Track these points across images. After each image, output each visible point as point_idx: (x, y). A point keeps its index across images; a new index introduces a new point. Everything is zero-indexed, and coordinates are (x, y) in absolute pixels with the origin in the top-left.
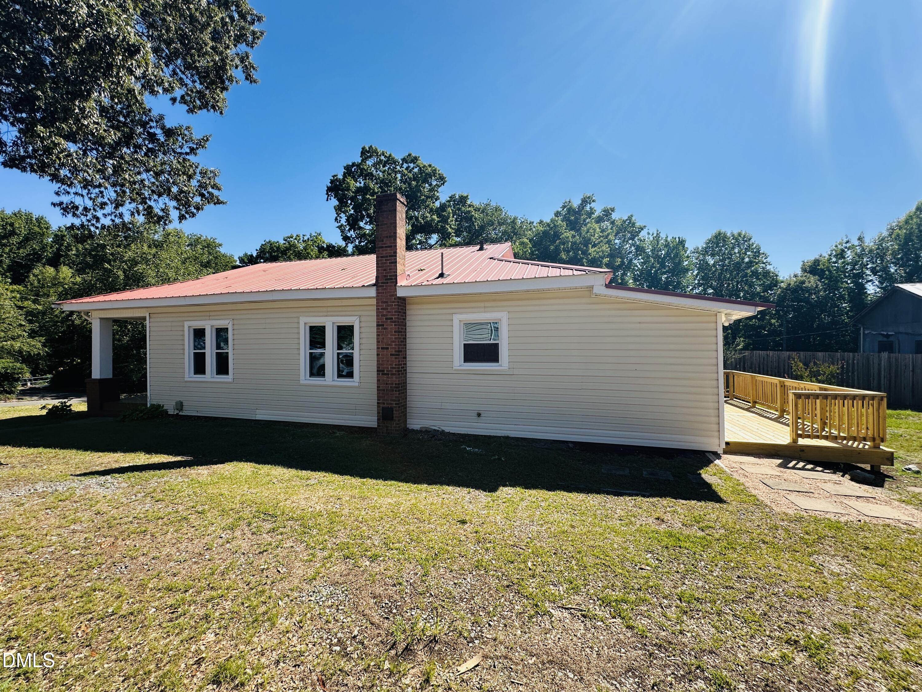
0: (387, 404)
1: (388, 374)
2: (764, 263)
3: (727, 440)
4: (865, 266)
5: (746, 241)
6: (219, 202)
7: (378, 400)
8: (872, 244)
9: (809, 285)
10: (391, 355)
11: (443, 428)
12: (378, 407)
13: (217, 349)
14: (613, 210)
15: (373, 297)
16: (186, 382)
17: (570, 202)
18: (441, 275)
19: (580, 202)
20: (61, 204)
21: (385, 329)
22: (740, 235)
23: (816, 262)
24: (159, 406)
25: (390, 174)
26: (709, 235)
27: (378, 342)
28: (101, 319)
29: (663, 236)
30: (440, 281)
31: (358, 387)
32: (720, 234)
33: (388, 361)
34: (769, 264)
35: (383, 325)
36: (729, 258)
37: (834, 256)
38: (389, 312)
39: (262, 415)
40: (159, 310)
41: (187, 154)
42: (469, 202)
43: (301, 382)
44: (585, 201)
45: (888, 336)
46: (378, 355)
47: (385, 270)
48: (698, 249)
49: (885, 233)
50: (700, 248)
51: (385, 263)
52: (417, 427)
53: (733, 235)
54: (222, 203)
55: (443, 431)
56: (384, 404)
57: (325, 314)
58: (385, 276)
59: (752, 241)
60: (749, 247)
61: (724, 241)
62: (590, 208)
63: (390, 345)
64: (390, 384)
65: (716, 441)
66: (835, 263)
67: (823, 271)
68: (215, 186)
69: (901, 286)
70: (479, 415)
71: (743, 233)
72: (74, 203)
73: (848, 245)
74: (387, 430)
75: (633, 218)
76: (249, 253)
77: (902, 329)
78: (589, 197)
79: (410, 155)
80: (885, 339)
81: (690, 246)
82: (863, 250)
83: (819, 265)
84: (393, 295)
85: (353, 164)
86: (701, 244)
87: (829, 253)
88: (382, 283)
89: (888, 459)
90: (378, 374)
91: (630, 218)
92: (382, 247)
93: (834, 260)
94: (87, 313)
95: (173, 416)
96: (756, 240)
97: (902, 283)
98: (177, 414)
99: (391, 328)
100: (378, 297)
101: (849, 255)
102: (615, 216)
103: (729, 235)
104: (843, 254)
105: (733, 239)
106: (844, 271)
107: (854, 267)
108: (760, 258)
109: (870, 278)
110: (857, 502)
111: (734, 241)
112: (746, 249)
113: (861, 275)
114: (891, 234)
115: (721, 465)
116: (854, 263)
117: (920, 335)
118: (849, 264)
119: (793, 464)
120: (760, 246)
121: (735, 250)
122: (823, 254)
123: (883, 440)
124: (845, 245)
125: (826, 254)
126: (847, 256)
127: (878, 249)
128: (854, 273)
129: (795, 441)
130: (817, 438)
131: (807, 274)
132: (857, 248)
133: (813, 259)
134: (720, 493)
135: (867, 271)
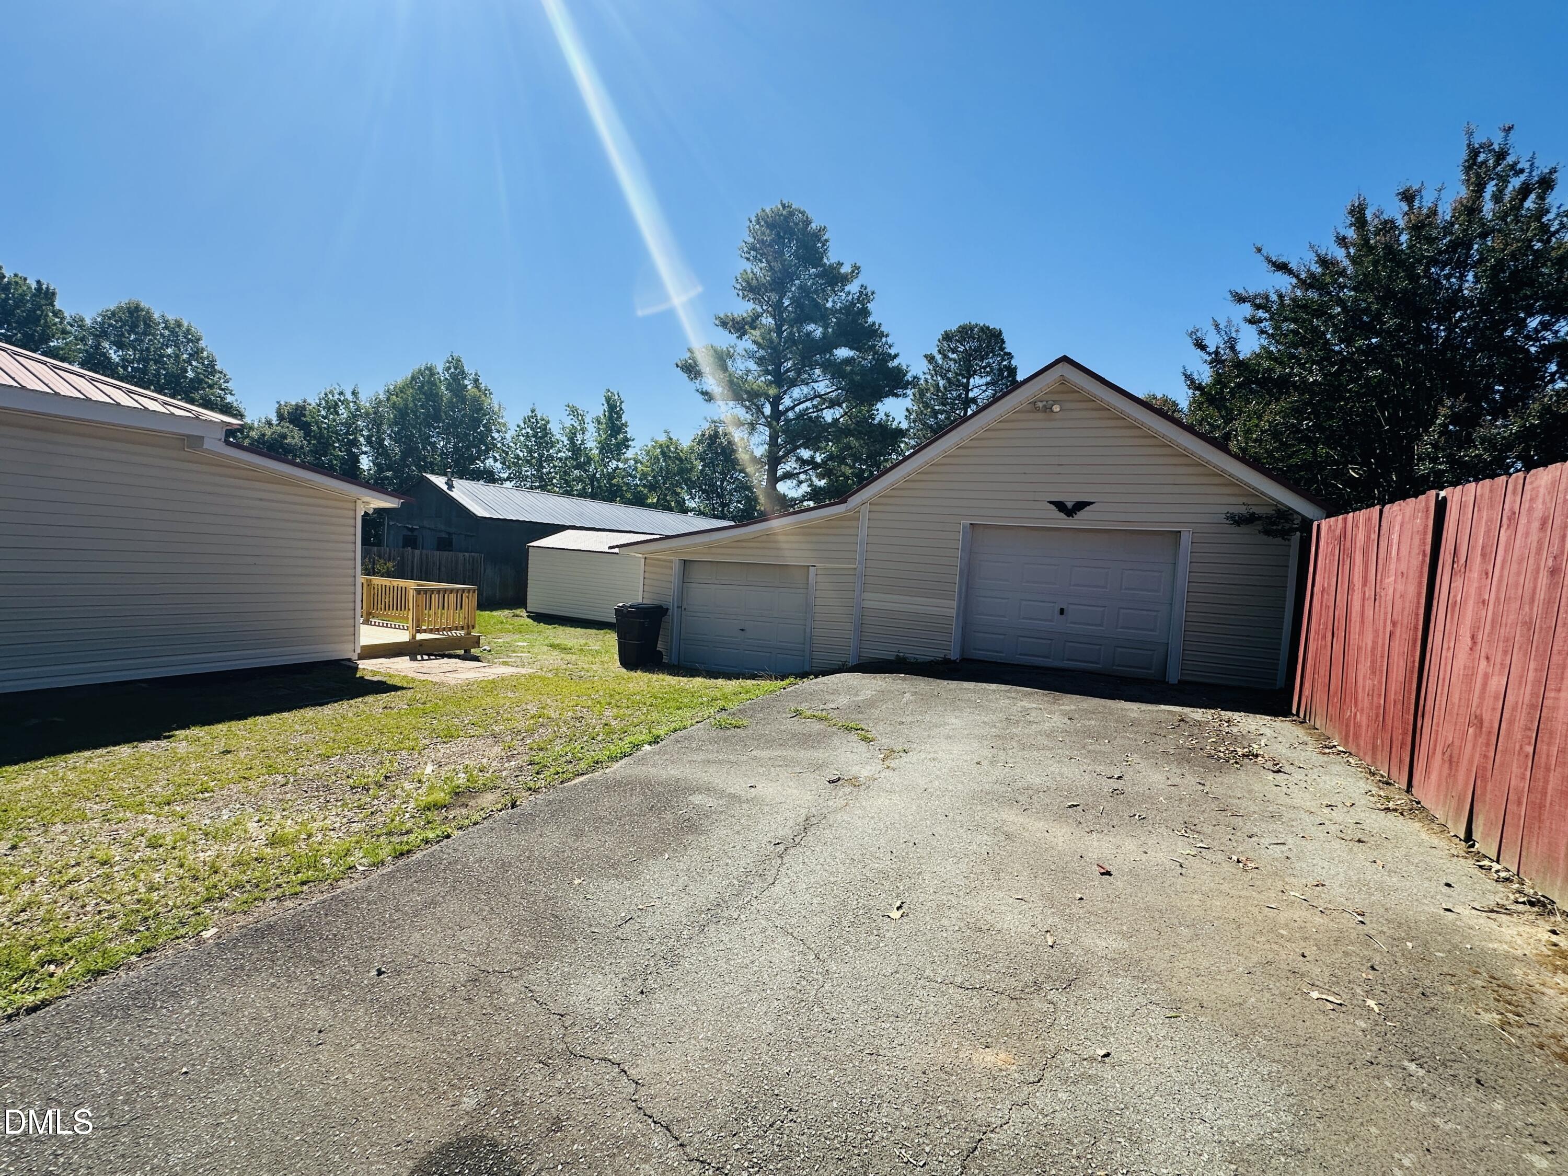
2: (222, 390)
3: (362, 643)
4: (358, 431)
5: (191, 340)
8: (368, 405)
9: (293, 442)
22: (178, 325)
23: (300, 410)
34: (231, 394)
36: (156, 362)
37: (324, 408)
45: (412, 530)
49: (382, 396)
50: (87, 322)
53: (166, 322)
59: (202, 344)
61: (147, 326)
65: (350, 646)
66: (325, 418)
67: (308, 425)
69: (428, 476)
71: (186, 324)
73: (342, 398)
77: (426, 523)
80: (410, 533)
82: (358, 408)
83: (304, 415)
87: (318, 401)
93: (323, 413)
96: (209, 345)
97: (433, 473)
101: (343, 411)
103: (156, 316)
104: (335, 408)
105: (166, 328)
106: (336, 433)
107: (348, 430)
108: (215, 379)
109: (364, 449)
110: (487, 670)
111: (167, 333)
112: (190, 355)
113: (354, 443)
114: (388, 399)
115: (369, 668)
116: (347, 424)
117: (441, 531)
118: (342, 424)
119: (419, 657)
120: (217, 358)
121: (169, 351)
122: (309, 401)
123: (473, 627)
124: (337, 396)
125: (313, 401)
126: (340, 412)
127: (375, 413)
128: (348, 439)
129: (414, 637)
130: (431, 631)
131: (287, 424)
132: (351, 405)
133: (294, 403)
134: (400, 685)
135: (362, 439)
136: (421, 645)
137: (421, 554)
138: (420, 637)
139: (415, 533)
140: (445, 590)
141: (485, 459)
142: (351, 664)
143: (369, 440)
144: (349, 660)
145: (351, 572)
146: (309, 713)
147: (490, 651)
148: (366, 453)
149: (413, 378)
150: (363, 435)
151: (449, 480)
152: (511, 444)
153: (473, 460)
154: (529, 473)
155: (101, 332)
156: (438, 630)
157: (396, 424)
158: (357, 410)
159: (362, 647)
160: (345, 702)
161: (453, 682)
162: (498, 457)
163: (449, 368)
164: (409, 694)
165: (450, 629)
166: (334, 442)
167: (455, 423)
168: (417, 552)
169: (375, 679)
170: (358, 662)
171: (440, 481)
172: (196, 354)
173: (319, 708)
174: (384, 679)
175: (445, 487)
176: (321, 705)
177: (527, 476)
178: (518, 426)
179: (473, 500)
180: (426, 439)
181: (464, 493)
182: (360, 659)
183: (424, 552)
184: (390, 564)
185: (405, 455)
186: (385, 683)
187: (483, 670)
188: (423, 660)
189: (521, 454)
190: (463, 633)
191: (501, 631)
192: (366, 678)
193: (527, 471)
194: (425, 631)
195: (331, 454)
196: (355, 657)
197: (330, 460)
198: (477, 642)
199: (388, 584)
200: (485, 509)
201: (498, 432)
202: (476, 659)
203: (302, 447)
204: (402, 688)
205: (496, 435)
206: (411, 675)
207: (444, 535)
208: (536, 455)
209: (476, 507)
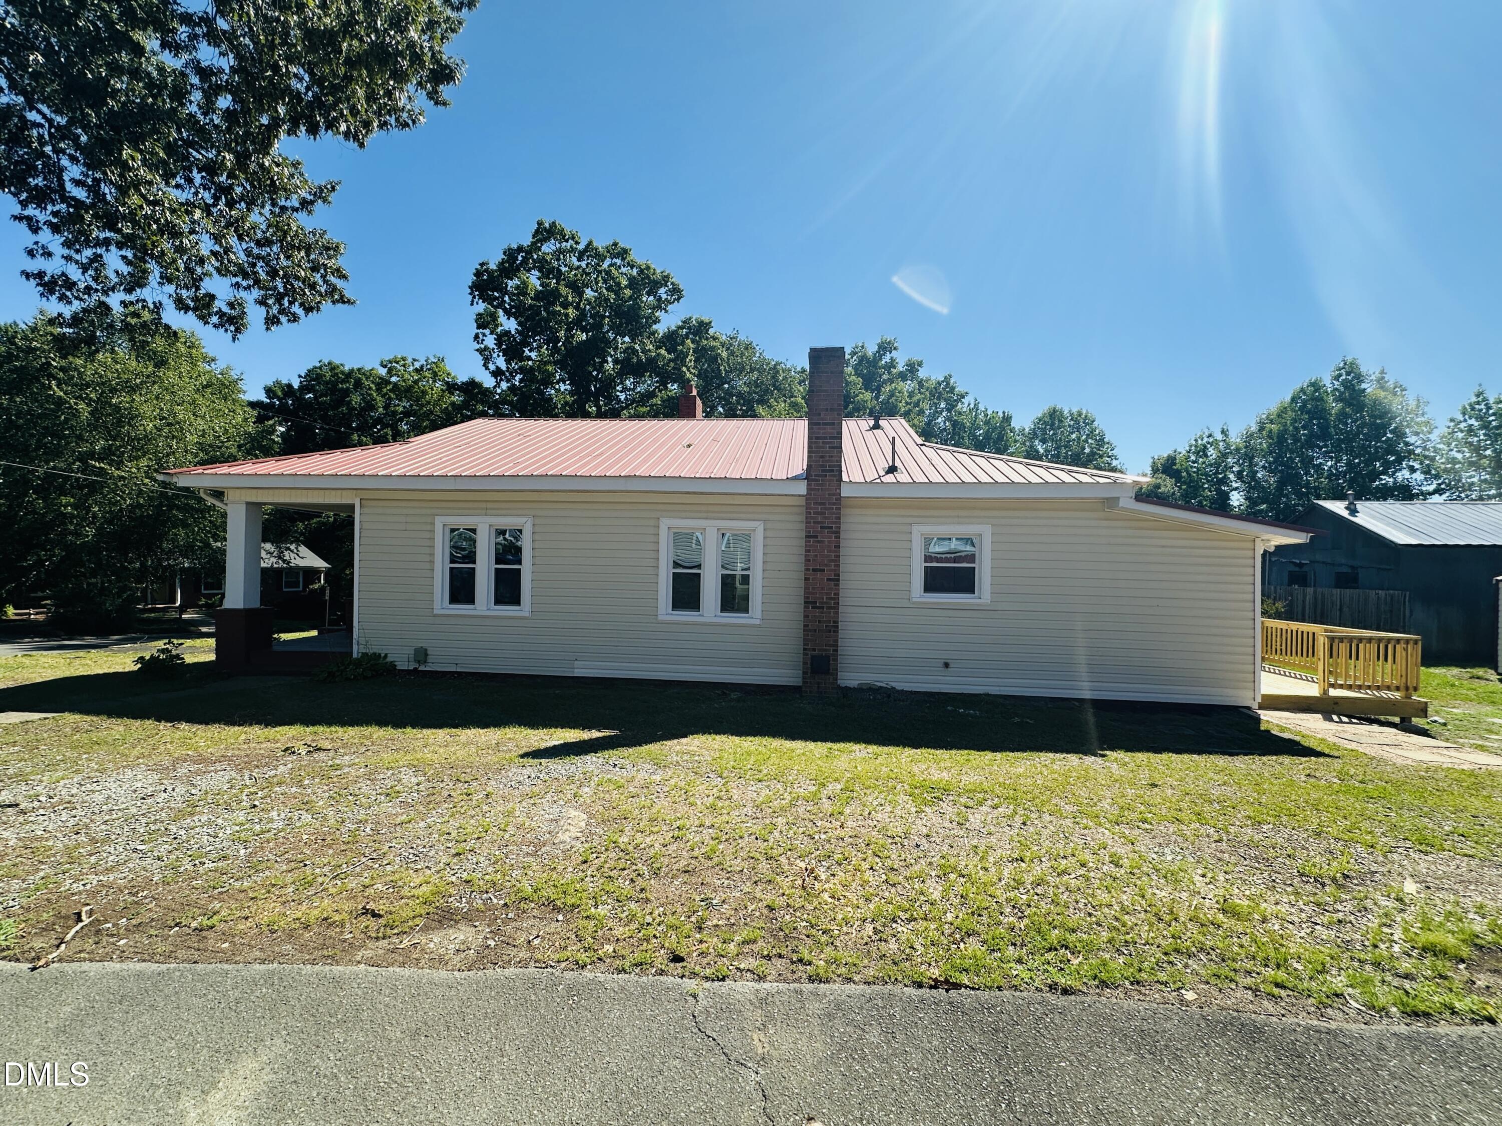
0: (820, 650)
1: (823, 608)
2: (1109, 457)
3: (1263, 693)
4: (1228, 468)
5: (1088, 424)
6: (343, 300)
7: (805, 644)
8: (1238, 440)
9: (1166, 490)
10: (828, 580)
11: (894, 685)
12: (805, 654)
13: (497, 563)
14: (920, 364)
15: (803, 496)
16: (435, 616)
17: (863, 347)
18: (892, 469)
19: (876, 348)
20: (40, 275)
21: (819, 542)
22: (1080, 414)
23: (1171, 460)
24: (377, 656)
25: (588, 274)
26: (1040, 410)
27: (807, 560)
28: (248, 503)
29: (982, 407)
30: (890, 478)
31: (759, 626)
32: (1055, 411)
33: (823, 589)
34: (1116, 459)
35: (816, 537)
36: (1066, 447)
37: (1194, 453)
38: (826, 518)
39: (582, 670)
40: (377, 495)
41: (295, 210)
42: (711, 332)
43: (660, 618)
44: (885, 347)
45: (1301, 565)
46: (806, 579)
47: (822, 457)
48: (1024, 430)
49: (1254, 428)
50: (1027, 430)
51: (823, 447)
52: (853, 684)
53: (1071, 415)
54: (349, 302)
55: (893, 688)
56: (814, 650)
57: (704, 515)
58: (822, 466)
59: (1096, 424)
60: (1091, 432)
61: (1060, 421)
62: (892, 358)
63: (826, 565)
64: (825, 622)
65: (1250, 694)
66: (1194, 462)
67: (1178, 472)
68: (339, 273)
69: (1321, 503)
70: (947, 665)
71: (1084, 412)
72: (66, 276)
73: (1211, 440)
74: (818, 688)
75: (952, 381)
76: (285, 382)
77: (1319, 557)
78: (889, 342)
79: (615, 244)
80: (1297, 569)
81: (1016, 424)
82: (1228, 446)
83: (1175, 464)
84: (834, 494)
85: (520, 249)
86: (1028, 426)
87: (1188, 449)
88: (816, 475)
89: (1422, 710)
90: (805, 607)
91: (947, 379)
92: (819, 424)
93: (1193, 458)
94: (218, 494)
95: (408, 672)
96: (1100, 424)
98: (415, 669)
99: (829, 542)
100: (808, 497)
101: (1212, 452)
102: (922, 373)
103: (1066, 413)
104: (1204, 451)
105: (1072, 419)
106: (1206, 474)
107: (1217, 470)
108: (1104, 449)
109: (1235, 485)
110: (1452, 753)
111: (1072, 423)
112: (1088, 435)
113: (1225, 481)
114: (1261, 429)
115: (1272, 720)
116: (1217, 465)
117: (1341, 565)
118: (1211, 465)
119: (1335, 717)
120: (1105, 432)
121: (1074, 436)
122: (1179, 450)
123: (1416, 689)
124: (1206, 439)
125: (1183, 449)
126: (1209, 454)
127: (1246, 447)
128: (1217, 478)
129: (1325, 692)
130: (1350, 687)
131: (1160, 475)
132: (1221, 444)
133: (1165, 455)
134: (1319, 749)
135: (1232, 476)
136: (1336, 703)
137: (1315, 592)
138: (1333, 692)
139: (1305, 569)
140: (1360, 640)
141: (1394, 473)
142: (1251, 713)
143: (1239, 475)
144: (1249, 708)
145: (1251, 614)
146: (1221, 761)
147: (1445, 724)
148: (1236, 489)
149: (1293, 400)
150: (1233, 472)
151: (1351, 503)
152: (1441, 446)
153: (1376, 475)
154: (1475, 480)
155: (1033, 435)
156: (1360, 687)
157: (1271, 453)
158: (1226, 448)
159: (1264, 696)
160: (1257, 758)
161: (1399, 762)
162: (1417, 466)
163: (1340, 375)
164: (1337, 764)
165: (1378, 688)
166: (1204, 484)
167: (1350, 438)
168: (1310, 590)
169: (1286, 735)
170: (1259, 712)
171: (1338, 507)
172: (1091, 434)
173: (1230, 758)
174: (1297, 738)
175: (1345, 514)
176: (1231, 755)
177: (1473, 484)
178: (1452, 420)
179: (1388, 525)
180: (1308, 462)
181: (1374, 517)
182: (1260, 708)
183: (1319, 590)
184: (1279, 605)
185: (1281, 484)
186: (1297, 743)
187: (1445, 752)
188: (1341, 722)
189: (1459, 456)
190: (1397, 695)
191: (1455, 697)
192: (1273, 732)
193: (1470, 477)
194: (1341, 686)
195: (1201, 495)
196: (1255, 706)
197: (1200, 502)
198: (1423, 711)
199: (1284, 627)
200: (1410, 534)
201: (1417, 434)
202: (1424, 733)
203: (1174, 494)
204: (1328, 756)
205: (1411, 439)
206: (1332, 739)
207: (1345, 569)
208: (1488, 452)
209: (1394, 532)
